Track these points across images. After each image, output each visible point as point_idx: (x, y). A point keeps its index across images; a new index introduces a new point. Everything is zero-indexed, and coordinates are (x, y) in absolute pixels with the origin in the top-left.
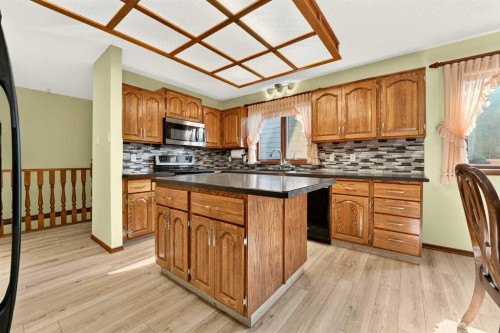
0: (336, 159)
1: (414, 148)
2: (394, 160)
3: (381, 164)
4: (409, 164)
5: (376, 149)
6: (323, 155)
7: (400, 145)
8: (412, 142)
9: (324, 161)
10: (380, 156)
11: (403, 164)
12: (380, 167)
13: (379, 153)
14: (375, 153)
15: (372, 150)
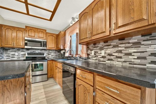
0: (95, 54)
1: (150, 42)
2: (130, 54)
3: (121, 57)
4: (145, 58)
5: (117, 46)
6: (89, 52)
7: (136, 41)
8: (148, 37)
9: (89, 55)
10: (120, 52)
11: (138, 58)
12: (119, 60)
13: (120, 49)
14: (117, 49)
15: (114, 47)
